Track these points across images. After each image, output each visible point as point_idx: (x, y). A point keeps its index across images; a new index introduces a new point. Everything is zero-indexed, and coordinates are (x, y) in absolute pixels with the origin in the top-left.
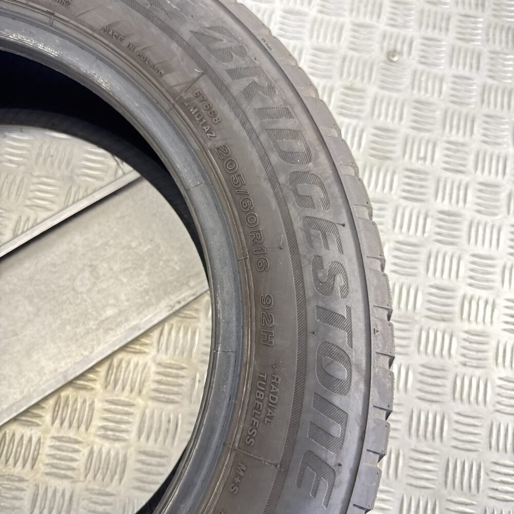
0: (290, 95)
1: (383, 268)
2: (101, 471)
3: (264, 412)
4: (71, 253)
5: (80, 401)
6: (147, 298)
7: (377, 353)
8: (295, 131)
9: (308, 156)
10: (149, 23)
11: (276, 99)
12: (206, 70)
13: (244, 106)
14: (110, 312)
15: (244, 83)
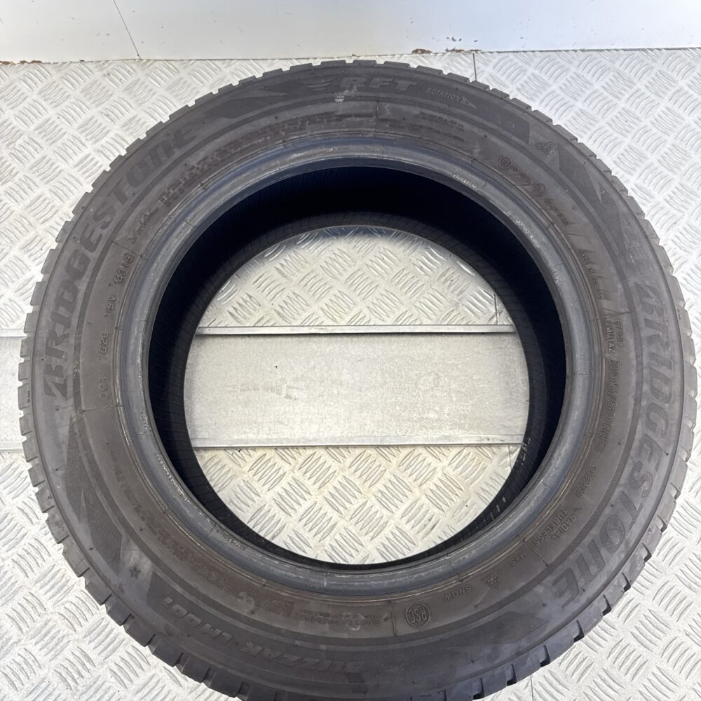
0: (677, 354)
1: (676, 497)
2: (363, 522)
3: (555, 531)
4: (428, 357)
5: (377, 463)
6: (463, 421)
7: (643, 544)
8: (669, 379)
9: (668, 399)
10: (612, 263)
11: (666, 353)
12: (632, 311)
13: (644, 346)
14: (432, 415)
15: (651, 332)
